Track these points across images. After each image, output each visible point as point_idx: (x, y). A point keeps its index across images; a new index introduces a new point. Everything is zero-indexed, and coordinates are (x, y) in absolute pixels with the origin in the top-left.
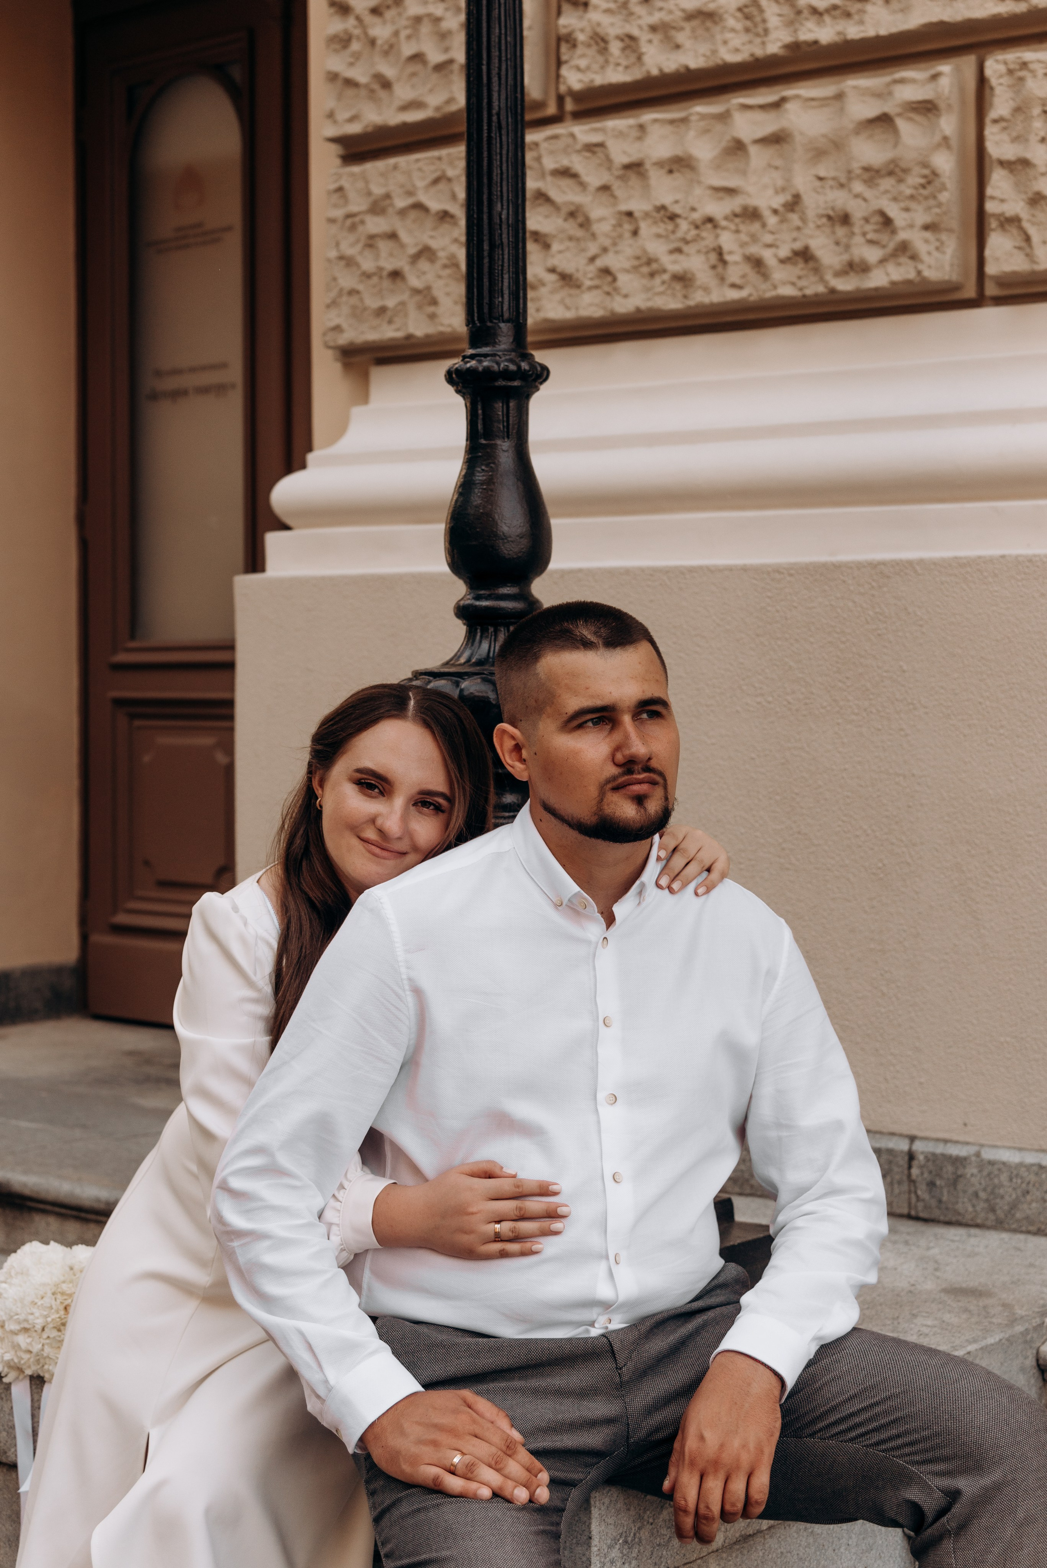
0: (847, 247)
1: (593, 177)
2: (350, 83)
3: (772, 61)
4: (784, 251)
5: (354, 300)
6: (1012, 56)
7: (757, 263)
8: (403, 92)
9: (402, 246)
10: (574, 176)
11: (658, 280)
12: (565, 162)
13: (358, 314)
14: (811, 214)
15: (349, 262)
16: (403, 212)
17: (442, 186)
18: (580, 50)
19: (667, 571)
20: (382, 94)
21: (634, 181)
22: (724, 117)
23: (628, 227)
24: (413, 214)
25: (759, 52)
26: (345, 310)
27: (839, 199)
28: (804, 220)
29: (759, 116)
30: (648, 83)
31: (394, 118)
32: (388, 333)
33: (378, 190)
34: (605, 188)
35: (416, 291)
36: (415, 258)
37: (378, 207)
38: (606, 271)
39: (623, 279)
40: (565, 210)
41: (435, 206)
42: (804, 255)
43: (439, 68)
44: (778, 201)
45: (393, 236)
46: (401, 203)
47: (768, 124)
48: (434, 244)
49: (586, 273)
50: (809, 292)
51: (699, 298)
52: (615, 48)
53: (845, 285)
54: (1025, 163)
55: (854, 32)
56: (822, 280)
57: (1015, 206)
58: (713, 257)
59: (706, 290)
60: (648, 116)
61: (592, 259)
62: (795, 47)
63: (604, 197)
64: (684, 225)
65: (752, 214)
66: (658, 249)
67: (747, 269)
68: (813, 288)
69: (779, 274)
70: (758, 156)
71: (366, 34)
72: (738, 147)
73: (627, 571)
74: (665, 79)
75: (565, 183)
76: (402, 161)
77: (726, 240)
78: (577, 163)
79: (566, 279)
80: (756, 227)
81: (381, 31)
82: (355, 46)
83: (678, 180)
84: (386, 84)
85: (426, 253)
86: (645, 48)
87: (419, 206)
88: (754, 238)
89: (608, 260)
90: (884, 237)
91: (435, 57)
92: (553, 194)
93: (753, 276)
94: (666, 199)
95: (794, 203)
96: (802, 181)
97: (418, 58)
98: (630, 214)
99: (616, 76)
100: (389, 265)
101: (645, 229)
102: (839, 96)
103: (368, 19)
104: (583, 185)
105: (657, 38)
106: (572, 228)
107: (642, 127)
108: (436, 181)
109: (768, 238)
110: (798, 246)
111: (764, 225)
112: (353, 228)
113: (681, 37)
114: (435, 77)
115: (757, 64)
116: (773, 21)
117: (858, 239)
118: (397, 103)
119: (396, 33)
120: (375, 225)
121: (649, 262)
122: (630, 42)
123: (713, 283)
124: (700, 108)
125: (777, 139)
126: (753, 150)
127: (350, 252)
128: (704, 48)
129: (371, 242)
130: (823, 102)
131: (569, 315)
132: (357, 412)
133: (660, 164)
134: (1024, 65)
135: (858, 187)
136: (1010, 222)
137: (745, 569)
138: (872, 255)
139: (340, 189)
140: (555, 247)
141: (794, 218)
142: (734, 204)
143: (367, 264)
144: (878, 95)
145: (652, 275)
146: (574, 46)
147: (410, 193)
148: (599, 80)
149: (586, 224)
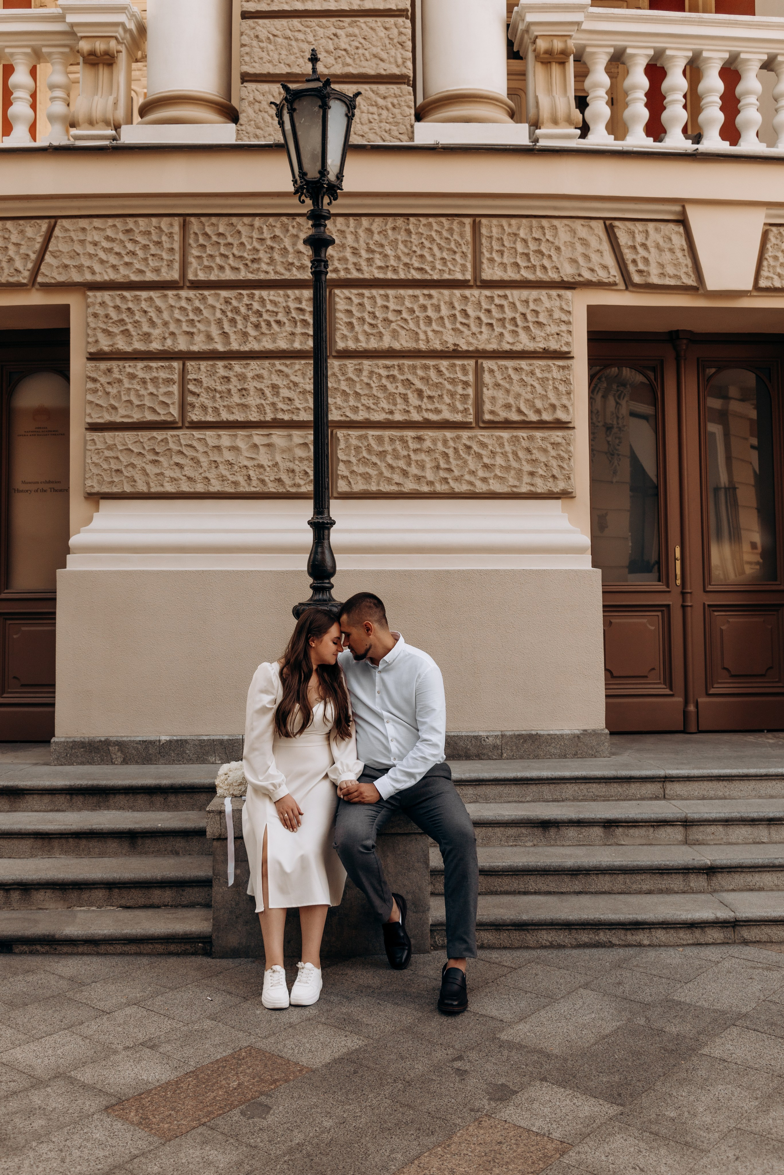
0: (293, 479)
1: (201, 448)
2: (97, 405)
3: (268, 422)
4: (272, 478)
5: (99, 477)
6: (345, 432)
7: (263, 481)
8: (122, 411)
9: (121, 461)
10: (194, 447)
11: (226, 483)
12: (190, 443)
13: (101, 482)
14: (282, 468)
15: (96, 465)
16: (121, 451)
17: (138, 444)
18: (196, 409)
19: (242, 572)
20: (113, 411)
21: (216, 451)
22: (250, 436)
23: (213, 465)
24: (125, 452)
25: (263, 419)
26: (95, 481)
27: (291, 465)
28: (279, 470)
29: (261, 437)
30: (222, 422)
31: (119, 420)
32: (115, 490)
33: (110, 442)
34: (206, 452)
35: (128, 477)
36: (126, 466)
37: (109, 448)
38: (207, 478)
39: (213, 481)
40: (189, 458)
41: (136, 450)
42: (279, 480)
43: (138, 406)
44: (270, 464)
45: (117, 458)
46: (120, 448)
47: (265, 441)
48: (135, 463)
49: (199, 478)
50: (280, 491)
51: (241, 489)
52: (210, 410)
53: (293, 490)
54: (349, 462)
55: (295, 418)
56: (285, 488)
57: (346, 473)
58: (246, 478)
59: (244, 487)
60: (221, 432)
61: (201, 474)
62: (275, 420)
63: (204, 455)
64: (236, 467)
65: (261, 466)
66: (225, 473)
67: (258, 482)
68: (281, 490)
69: (270, 485)
70: (262, 450)
71: (104, 390)
72: (255, 446)
73: (228, 571)
74: (228, 422)
75: (189, 449)
76: (120, 434)
77: (251, 473)
78: (195, 444)
79: (189, 478)
80: (262, 470)
81: (113, 391)
82: (100, 393)
83: (232, 453)
84: (115, 408)
85: (133, 466)
86: (221, 412)
87: (129, 450)
88: (261, 474)
89: (207, 475)
90: (305, 478)
91: (136, 402)
92: (185, 452)
93: (260, 484)
94: (230, 459)
95: (276, 464)
96: (278, 458)
97: (130, 402)
98: (215, 461)
99: (210, 418)
100: (115, 467)
101: (221, 467)
102: (290, 436)
103: (106, 385)
104: (197, 451)
105: (225, 410)
106: (191, 463)
107: (219, 435)
108: (136, 442)
109: (267, 474)
110: (277, 477)
111: (265, 470)
112: (98, 453)
113: (234, 411)
114: (136, 409)
115: (261, 422)
116: (268, 411)
117: (297, 477)
118: (119, 415)
119: (119, 392)
120: (107, 453)
121: (223, 476)
122: (216, 410)
123: (246, 485)
124: (241, 433)
125: (269, 445)
126: (261, 447)
127: (97, 461)
128: (243, 415)
129: (107, 459)
130: (284, 436)
131: (192, 490)
132: (95, 514)
133: (226, 448)
134: (349, 435)
135: (297, 462)
136: (344, 477)
137: (271, 571)
138: (302, 482)
139: (93, 440)
140: (186, 468)
141: (276, 469)
142: (256, 463)
143: (105, 466)
144: (302, 437)
145: (223, 481)
146: (194, 407)
147: (124, 445)
148: (203, 419)
149: (198, 462)
